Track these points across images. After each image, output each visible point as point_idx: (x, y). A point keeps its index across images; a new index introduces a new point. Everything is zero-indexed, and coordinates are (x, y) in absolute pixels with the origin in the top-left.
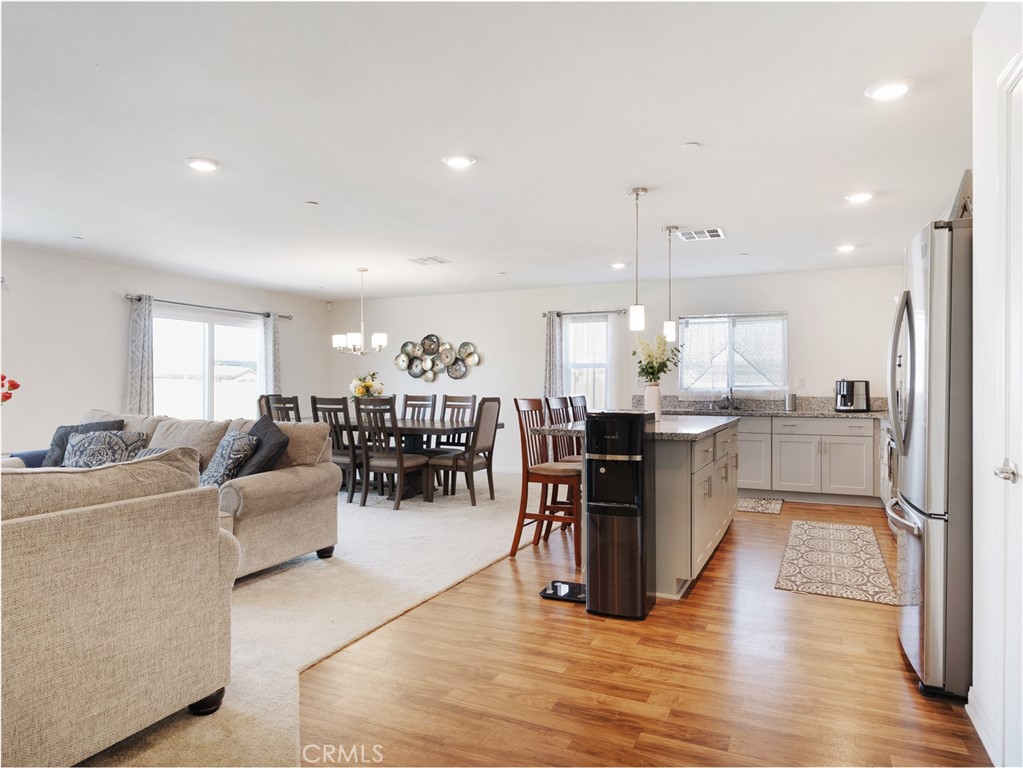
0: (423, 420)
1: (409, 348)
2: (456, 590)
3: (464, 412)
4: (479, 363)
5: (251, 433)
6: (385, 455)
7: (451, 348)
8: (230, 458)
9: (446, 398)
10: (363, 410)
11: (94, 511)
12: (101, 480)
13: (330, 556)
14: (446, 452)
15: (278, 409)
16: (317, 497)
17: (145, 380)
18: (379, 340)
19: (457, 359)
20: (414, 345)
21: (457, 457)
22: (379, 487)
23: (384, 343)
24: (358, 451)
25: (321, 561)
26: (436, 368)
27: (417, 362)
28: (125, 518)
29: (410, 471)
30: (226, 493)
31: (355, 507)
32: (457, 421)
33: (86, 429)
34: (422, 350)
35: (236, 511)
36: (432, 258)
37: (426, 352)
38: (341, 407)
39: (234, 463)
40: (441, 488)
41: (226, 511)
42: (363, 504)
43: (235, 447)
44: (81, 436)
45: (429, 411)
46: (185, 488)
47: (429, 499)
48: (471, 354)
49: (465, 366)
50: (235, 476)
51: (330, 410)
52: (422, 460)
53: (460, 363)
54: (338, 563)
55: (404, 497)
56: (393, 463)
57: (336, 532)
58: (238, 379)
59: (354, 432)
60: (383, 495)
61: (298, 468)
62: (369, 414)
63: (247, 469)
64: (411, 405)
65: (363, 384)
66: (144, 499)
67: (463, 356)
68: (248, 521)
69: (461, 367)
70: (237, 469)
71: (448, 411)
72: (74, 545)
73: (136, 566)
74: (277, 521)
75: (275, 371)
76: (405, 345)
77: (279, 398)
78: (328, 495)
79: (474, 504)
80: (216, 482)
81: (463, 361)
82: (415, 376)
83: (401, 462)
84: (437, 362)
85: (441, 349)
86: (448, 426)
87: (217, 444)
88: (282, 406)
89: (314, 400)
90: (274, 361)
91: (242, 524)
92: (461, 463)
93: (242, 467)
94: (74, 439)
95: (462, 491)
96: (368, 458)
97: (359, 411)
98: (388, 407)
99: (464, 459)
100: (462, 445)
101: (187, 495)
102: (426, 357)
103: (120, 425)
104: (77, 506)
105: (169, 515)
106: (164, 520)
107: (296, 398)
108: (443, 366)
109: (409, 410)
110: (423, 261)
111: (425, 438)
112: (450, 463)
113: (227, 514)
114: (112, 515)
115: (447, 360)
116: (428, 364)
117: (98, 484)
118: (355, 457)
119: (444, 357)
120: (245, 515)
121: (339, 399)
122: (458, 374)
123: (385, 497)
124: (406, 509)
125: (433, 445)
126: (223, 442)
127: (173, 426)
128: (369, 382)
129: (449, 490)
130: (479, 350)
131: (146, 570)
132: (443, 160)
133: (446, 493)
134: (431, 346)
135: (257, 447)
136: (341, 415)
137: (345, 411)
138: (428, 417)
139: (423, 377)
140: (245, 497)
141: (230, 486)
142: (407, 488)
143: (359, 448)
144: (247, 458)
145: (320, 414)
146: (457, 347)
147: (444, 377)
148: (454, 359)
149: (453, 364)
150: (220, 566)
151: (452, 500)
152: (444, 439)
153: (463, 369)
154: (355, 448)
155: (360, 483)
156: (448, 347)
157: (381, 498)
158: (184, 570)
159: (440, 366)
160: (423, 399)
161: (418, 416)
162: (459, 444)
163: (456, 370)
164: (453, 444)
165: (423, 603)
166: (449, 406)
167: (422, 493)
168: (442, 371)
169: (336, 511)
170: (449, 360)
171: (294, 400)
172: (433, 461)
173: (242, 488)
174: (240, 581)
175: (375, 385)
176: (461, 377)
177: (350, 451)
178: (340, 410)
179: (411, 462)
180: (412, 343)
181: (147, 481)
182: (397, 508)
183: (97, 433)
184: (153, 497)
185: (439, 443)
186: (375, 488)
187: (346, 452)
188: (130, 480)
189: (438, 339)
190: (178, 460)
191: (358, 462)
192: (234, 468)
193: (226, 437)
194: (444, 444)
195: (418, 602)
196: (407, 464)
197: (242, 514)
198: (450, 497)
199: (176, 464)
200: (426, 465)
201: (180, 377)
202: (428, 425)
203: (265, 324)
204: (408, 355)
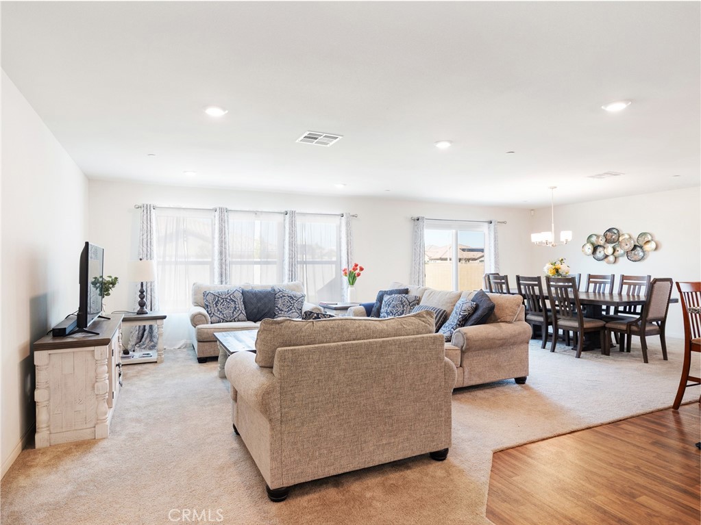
0: (603, 293)
1: (594, 239)
2: (618, 425)
3: (639, 289)
4: (656, 249)
5: (473, 301)
6: (568, 318)
7: (630, 238)
8: (460, 314)
9: (623, 277)
10: (553, 286)
11: (383, 341)
12: (387, 326)
13: (524, 383)
14: (622, 319)
15: (496, 283)
16: (514, 344)
17: (421, 264)
18: (566, 235)
19: (635, 247)
20: (598, 237)
21: (630, 324)
22: (566, 340)
23: (570, 239)
24: (549, 314)
25: (517, 385)
26: (616, 254)
27: (600, 249)
28: (397, 346)
29: (589, 330)
30: (457, 336)
31: (547, 352)
32: (633, 296)
33: (391, 293)
34: (604, 240)
35: (462, 347)
36: (607, 173)
37: (607, 241)
38: (537, 283)
39: (462, 317)
40: (618, 345)
41: (457, 346)
42: (553, 350)
43: (463, 308)
44: (389, 297)
45: (608, 286)
46: (427, 333)
47: (606, 352)
48: (648, 242)
49: (643, 252)
50: (463, 325)
51: (529, 285)
52: (600, 323)
53: (638, 249)
54: (528, 388)
55: (584, 349)
56: (576, 324)
57: (528, 367)
58: (478, 261)
59: (546, 300)
60: (569, 345)
61: (501, 323)
62: (556, 289)
63: (470, 322)
64: (593, 282)
65: (554, 267)
66: (406, 337)
67: (641, 243)
68: (470, 354)
69: (639, 252)
70: (464, 321)
71: (625, 287)
72: (375, 357)
73: (402, 372)
74: (488, 356)
75: (495, 257)
76: (590, 236)
77: (496, 276)
78: (522, 343)
79: (646, 361)
80: (452, 328)
81: (641, 247)
82: (599, 260)
83: (581, 323)
84: (618, 249)
85: (621, 239)
86: (625, 299)
87: (454, 305)
88: (499, 281)
89: (518, 278)
90: (495, 251)
91: (466, 355)
92: (634, 328)
93: (467, 320)
94: (386, 298)
95: (637, 350)
96: (556, 320)
97: (549, 286)
98: (571, 284)
99: (637, 325)
100: (638, 314)
101: (427, 337)
102: (608, 245)
103: (406, 291)
104: (376, 338)
105: (418, 347)
106: (416, 349)
107: (506, 276)
108: (622, 252)
109: (592, 285)
110: (600, 176)
111: (604, 307)
112: (624, 327)
113: (457, 348)
114: (391, 344)
115: (627, 247)
116: (609, 250)
117: (385, 327)
118: (547, 318)
119: (623, 244)
120: (468, 349)
121: (535, 278)
122: (637, 258)
123: (571, 347)
124: (585, 358)
125: (612, 312)
126: (457, 305)
127: (432, 293)
128: (558, 265)
129: (625, 348)
130: (657, 239)
131: (407, 375)
132: (603, 107)
133: (622, 349)
134: (612, 236)
135: (476, 309)
136: (536, 289)
137: (540, 285)
138: (607, 291)
139: (606, 260)
140: (467, 339)
141: (459, 331)
142: (588, 343)
143: (549, 310)
144: (470, 315)
145: (522, 287)
146: (635, 236)
147: (623, 260)
148: (633, 246)
149: (632, 250)
150: (445, 379)
151: (626, 356)
152: (621, 308)
153: (641, 254)
154: (547, 310)
155: (551, 336)
156: (627, 237)
157: (567, 347)
158: (426, 378)
159: (620, 251)
160: (604, 277)
161: (599, 290)
162: (635, 313)
163: (635, 255)
164: (630, 312)
165: (587, 428)
166: (626, 283)
167: (600, 348)
168: (622, 256)
169: (528, 354)
170: (629, 247)
171: (505, 278)
172: (608, 325)
173: (465, 333)
174: (457, 391)
175: (563, 268)
176: (639, 260)
177: (543, 313)
178: (536, 285)
179: (589, 324)
180: (595, 235)
181: (408, 328)
182: (578, 356)
183: (396, 295)
184: (410, 336)
185: (616, 311)
186: (564, 340)
187: (540, 313)
188: (400, 327)
189: (618, 231)
190: (424, 317)
191: (549, 321)
192: (463, 320)
193: (459, 302)
194: (621, 312)
195: (583, 426)
196: (586, 325)
197: (466, 349)
198: (625, 353)
199: (423, 319)
200: (604, 328)
201: (446, 259)
202: (608, 298)
203: (489, 228)
204: (592, 244)
